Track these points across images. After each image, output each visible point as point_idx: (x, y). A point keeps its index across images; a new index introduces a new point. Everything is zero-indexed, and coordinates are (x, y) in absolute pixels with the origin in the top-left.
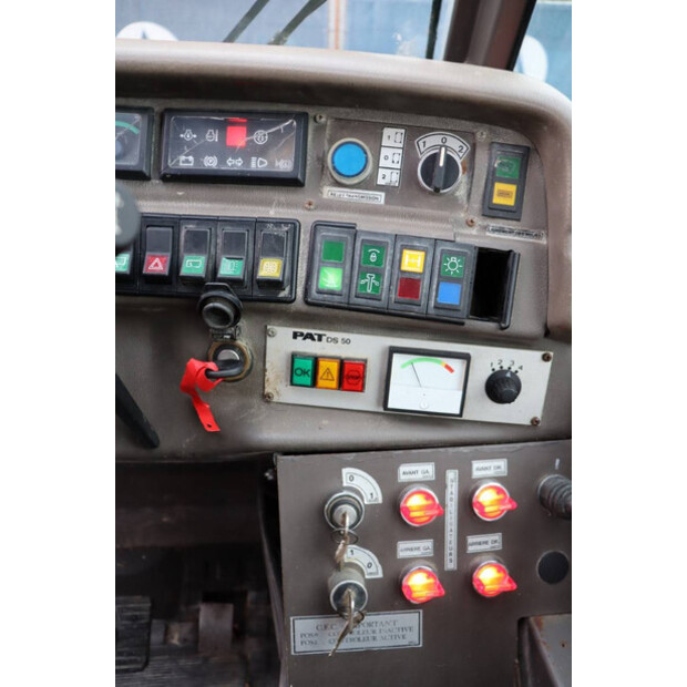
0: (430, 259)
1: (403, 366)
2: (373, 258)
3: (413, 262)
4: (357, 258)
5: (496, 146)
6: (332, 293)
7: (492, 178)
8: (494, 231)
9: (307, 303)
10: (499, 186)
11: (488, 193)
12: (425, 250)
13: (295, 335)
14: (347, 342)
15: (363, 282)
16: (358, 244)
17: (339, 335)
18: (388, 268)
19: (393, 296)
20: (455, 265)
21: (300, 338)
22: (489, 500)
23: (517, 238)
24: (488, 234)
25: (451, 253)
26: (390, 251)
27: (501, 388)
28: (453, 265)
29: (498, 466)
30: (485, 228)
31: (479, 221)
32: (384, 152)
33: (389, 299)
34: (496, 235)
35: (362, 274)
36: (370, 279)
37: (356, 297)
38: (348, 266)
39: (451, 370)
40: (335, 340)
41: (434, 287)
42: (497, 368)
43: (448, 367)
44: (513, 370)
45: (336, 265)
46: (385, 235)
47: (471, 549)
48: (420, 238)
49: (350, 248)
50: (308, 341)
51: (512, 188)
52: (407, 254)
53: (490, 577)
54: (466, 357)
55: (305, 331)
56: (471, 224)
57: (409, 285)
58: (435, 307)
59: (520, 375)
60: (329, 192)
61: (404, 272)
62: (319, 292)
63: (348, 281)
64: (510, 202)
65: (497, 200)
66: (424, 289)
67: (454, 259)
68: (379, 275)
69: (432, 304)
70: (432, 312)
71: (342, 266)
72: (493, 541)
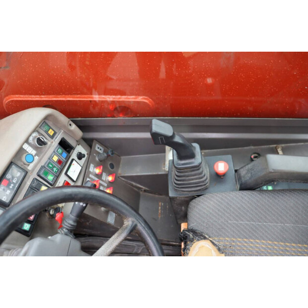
2: (51, 166)
3: (55, 158)
4: (49, 169)
5: (42, 127)
6: (53, 179)
7: (47, 132)
8: (56, 138)
9: (52, 185)
10: (49, 132)
11: (49, 135)
12: (55, 155)
14: (60, 183)
16: (47, 168)
18: (54, 164)
19: (59, 166)
20: (60, 151)
22: (97, 171)
23: (60, 135)
24: (56, 141)
25: (57, 150)
26: (51, 162)
27: (80, 156)
29: (92, 166)
30: (54, 140)
31: (53, 140)
32: (27, 150)
33: (60, 168)
35: (53, 170)
36: (55, 169)
37: (56, 174)
41: (62, 157)
42: (76, 155)
43: (73, 164)
45: (49, 175)
46: (47, 161)
47: (104, 180)
48: (52, 155)
49: (47, 170)
51: (51, 130)
52: (53, 159)
53: (110, 178)
54: (73, 160)
56: (52, 142)
57: (59, 162)
59: (79, 151)
60: (30, 168)
61: (56, 161)
62: (52, 181)
63: (53, 174)
64: (53, 132)
65: (51, 134)
66: (61, 160)
67: (59, 150)
68: (54, 167)
69: (64, 160)
71: (49, 173)
72: (104, 174)
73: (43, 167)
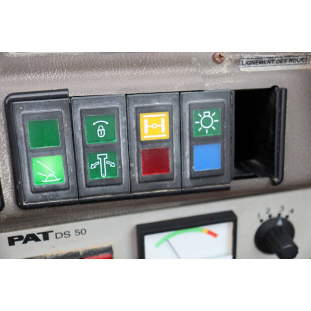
0: (176, 120)
1: (158, 245)
2: (101, 132)
3: (155, 127)
4: (78, 136)
6: (54, 189)
8: (250, 63)
9: (22, 207)
12: (168, 109)
13: (11, 241)
15: (93, 166)
16: (77, 117)
17: (70, 227)
18: (123, 141)
19: (136, 175)
20: (210, 121)
21: (19, 244)
23: (279, 68)
24: (243, 69)
25: (203, 107)
26: (123, 119)
28: (207, 122)
30: (238, 62)
33: (131, 180)
34: (253, 68)
35: (90, 156)
36: (102, 163)
37: (87, 186)
38: (69, 151)
39: (214, 235)
40: (67, 234)
41: (187, 153)
42: (265, 218)
43: (210, 233)
44: (283, 215)
45: (51, 152)
46: (111, 98)
48: (158, 95)
49: (66, 125)
50: (31, 243)
52: (145, 118)
55: (24, 233)
56: (219, 60)
57: (155, 157)
58: (191, 178)
59: (292, 219)
61: (146, 142)
62: (36, 191)
63: (73, 168)
66: (174, 160)
67: (207, 114)
68: (113, 153)
69: (188, 174)
70: (188, 184)
71: (62, 151)
73: (61, 96)
